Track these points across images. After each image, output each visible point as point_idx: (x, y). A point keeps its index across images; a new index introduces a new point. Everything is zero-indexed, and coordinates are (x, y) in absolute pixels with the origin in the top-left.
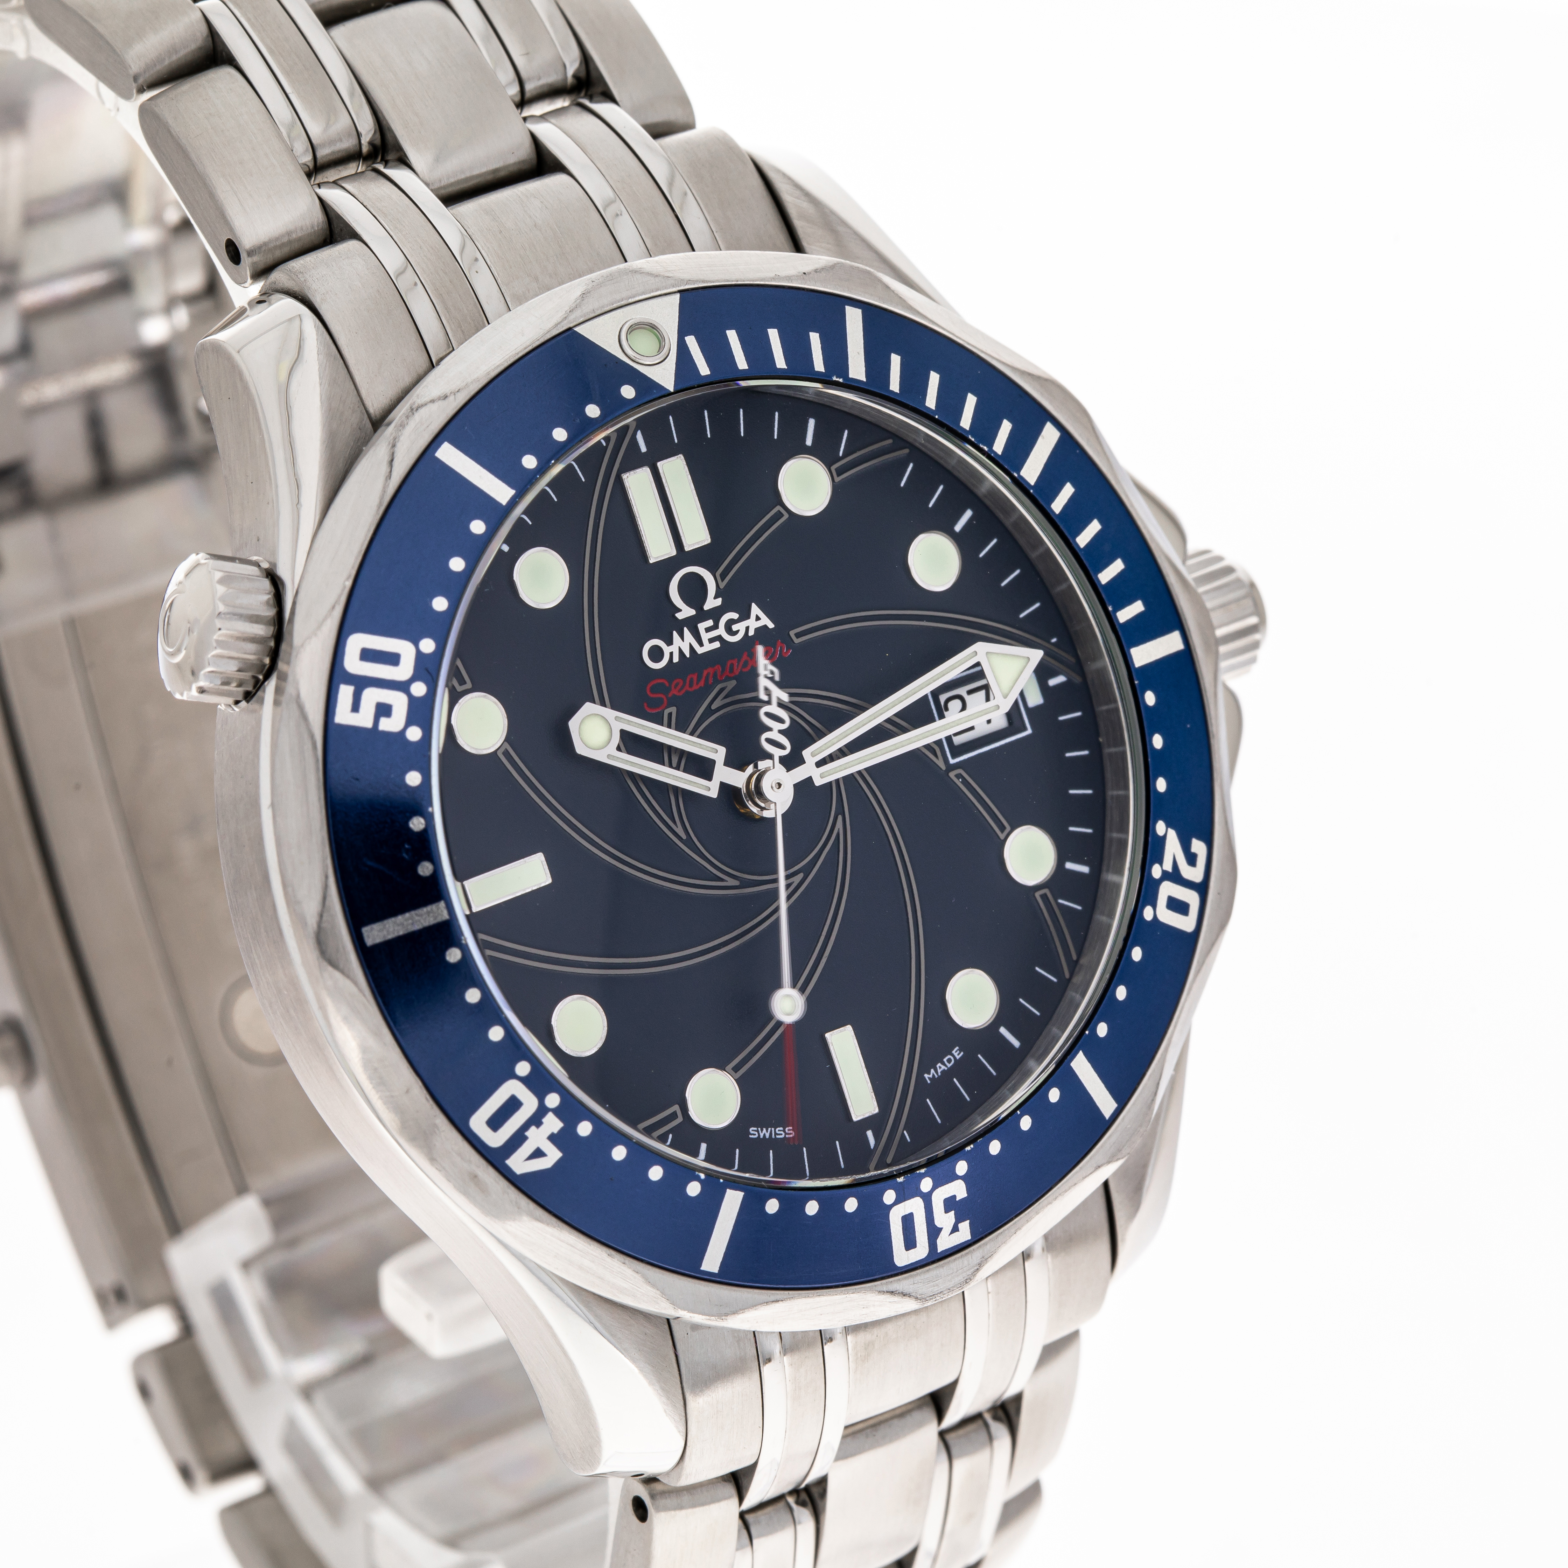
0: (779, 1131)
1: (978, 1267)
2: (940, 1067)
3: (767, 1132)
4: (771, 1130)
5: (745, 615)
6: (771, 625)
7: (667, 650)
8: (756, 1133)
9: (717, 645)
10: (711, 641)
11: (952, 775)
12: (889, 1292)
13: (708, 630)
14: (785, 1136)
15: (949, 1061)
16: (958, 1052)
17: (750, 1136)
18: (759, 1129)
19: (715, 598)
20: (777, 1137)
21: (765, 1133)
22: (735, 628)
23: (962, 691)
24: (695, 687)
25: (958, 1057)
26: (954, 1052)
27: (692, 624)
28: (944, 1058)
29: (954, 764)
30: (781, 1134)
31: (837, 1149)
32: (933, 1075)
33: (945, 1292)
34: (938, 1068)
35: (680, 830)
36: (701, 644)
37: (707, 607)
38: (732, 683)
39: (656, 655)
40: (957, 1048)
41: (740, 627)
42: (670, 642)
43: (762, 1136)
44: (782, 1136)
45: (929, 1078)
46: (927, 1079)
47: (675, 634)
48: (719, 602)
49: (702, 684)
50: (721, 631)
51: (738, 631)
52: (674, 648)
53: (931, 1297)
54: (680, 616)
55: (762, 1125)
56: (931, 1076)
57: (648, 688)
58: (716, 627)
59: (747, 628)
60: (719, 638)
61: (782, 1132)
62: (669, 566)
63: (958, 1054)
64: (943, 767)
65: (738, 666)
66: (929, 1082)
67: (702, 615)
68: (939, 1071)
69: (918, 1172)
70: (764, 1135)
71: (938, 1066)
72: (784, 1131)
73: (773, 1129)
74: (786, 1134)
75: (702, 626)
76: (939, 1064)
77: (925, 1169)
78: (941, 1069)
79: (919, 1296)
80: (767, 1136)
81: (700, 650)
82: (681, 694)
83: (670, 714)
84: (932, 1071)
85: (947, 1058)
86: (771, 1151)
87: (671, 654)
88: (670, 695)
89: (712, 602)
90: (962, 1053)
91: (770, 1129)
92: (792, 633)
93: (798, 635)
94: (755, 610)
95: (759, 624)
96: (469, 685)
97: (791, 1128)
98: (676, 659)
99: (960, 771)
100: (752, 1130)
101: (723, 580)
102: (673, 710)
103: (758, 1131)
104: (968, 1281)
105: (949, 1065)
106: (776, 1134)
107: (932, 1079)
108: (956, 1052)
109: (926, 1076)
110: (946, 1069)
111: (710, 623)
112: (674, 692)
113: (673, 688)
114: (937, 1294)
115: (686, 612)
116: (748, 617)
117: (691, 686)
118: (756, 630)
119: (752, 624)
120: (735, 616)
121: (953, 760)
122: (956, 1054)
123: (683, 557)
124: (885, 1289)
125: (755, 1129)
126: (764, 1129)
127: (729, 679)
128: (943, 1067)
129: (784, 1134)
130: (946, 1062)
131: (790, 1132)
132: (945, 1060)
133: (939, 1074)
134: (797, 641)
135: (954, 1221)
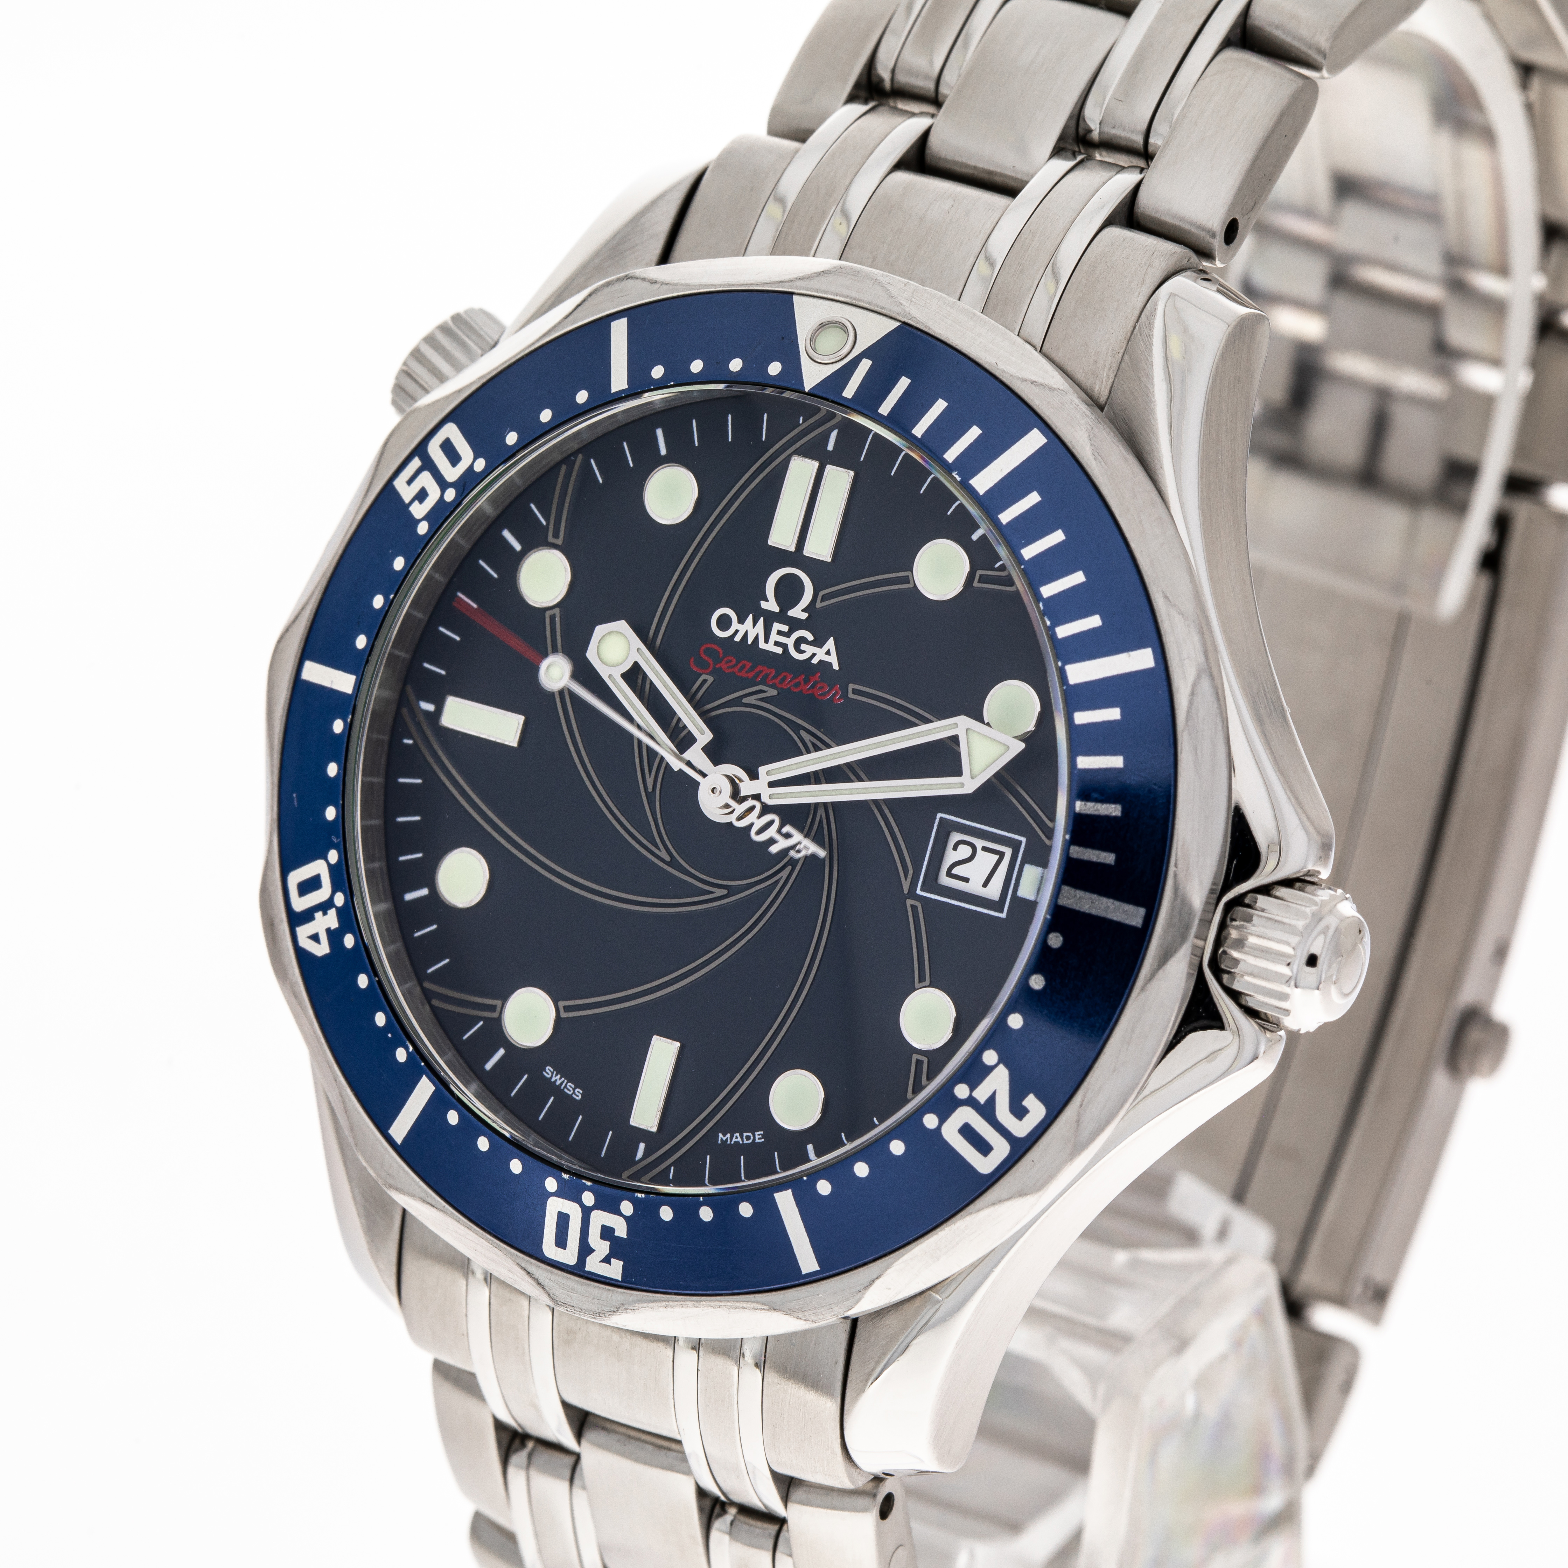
0: (570, 1086)
1: (615, 1309)
2: (737, 1138)
3: (560, 1079)
4: (563, 1081)
5: (818, 642)
6: (836, 667)
7: (735, 625)
8: (550, 1074)
9: (779, 650)
10: (777, 644)
11: (909, 902)
12: (526, 1270)
13: (780, 633)
14: (572, 1094)
15: (748, 1138)
16: (760, 1136)
17: (544, 1073)
18: (555, 1073)
19: (803, 610)
20: (565, 1090)
21: (557, 1079)
22: (803, 647)
23: (979, 843)
24: (743, 674)
25: (757, 1141)
26: (756, 1133)
27: (770, 618)
28: (746, 1132)
29: (919, 895)
30: (570, 1091)
31: (607, 1138)
32: (727, 1139)
33: (577, 1309)
34: (735, 1137)
35: (650, 782)
36: (766, 641)
37: (791, 613)
38: (772, 692)
39: (724, 623)
40: (762, 1132)
41: (809, 650)
42: (741, 621)
43: (553, 1079)
44: (570, 1093)
45: (722, 1139)
46: (720, 1139)
47: (750, 617)
48: (804, 616)
49: (751, 675)
50: (790, 642)
51: (804, 652)
52: (742, 629)
53: (563, 1304)
54: (764, 605)
55: (559, 1071)
56: (724, 1139)
57: (703, 648)
58: (788, 635)
59: (814, 655)
60: (785, 646)
61: (571, 1089)
62: (782, 557)
63: (759, 1139)
64: (906, 891)
65: (789, 682)
66: (719, 1142)
67: (781, 617)
68: (734, 1140)
69: (584, 1181)
70: (556, 1080)
71: (735, 1135)
72: (574, 1090)
73: (566, 1081)
74: (574, 1093)
75: (777, 626)
76: (738, 1134)
77: (591, 1184)
78: (736, 1140)
79: (551, 1295)
80: (558, 1083)
81: (762, 645)
82: (727, 671)
83: (705, 681)
84: (728, 1135)
85: (748, 1134)
86: (553, 1098)
87: (737, 631)
88: (717, 666)
89: (797, 612)
90: (763, 1140)
91: (563, 1079)
92: (851, 686)
93: (855, 691)
94: (830, 644)
95: (827, 658)
96: (559, 542)
97: (581, 1092)
98: (738, 638)
99: (918, 905)
100: (549, 1069)
101: (822, 601)
102: (710, 679)
103: (553, 1073)
104: (601, 1315)
105: (745, 1142)
106: (565, 1087)
107: (724, 1142)
108: (759, 1135)
109: (721, 1135)
110: (741, 1142)
111: (785, 628)
112: (723, 665)
113: (724, 662)
114: (568, 1305)
115: (771, 605)
116: (820, 646)
117: (741, 670)
118: (821, 661)
119: (820, 655)
120: (810, 637)
121: (920, 891)
122: (757, 1137)
123: (796, 558)
124: (523, 1265)
125: (552, 1070)
126: (559, 1076)
127: (773, 686)
128: (739, 1139)
129: (572, 1092)
130: (744, 1137)
131: (577, 1094)
132: (745, 1134)
133: (732, 1143)
134: (851, 695)
135: (607, 1252)
